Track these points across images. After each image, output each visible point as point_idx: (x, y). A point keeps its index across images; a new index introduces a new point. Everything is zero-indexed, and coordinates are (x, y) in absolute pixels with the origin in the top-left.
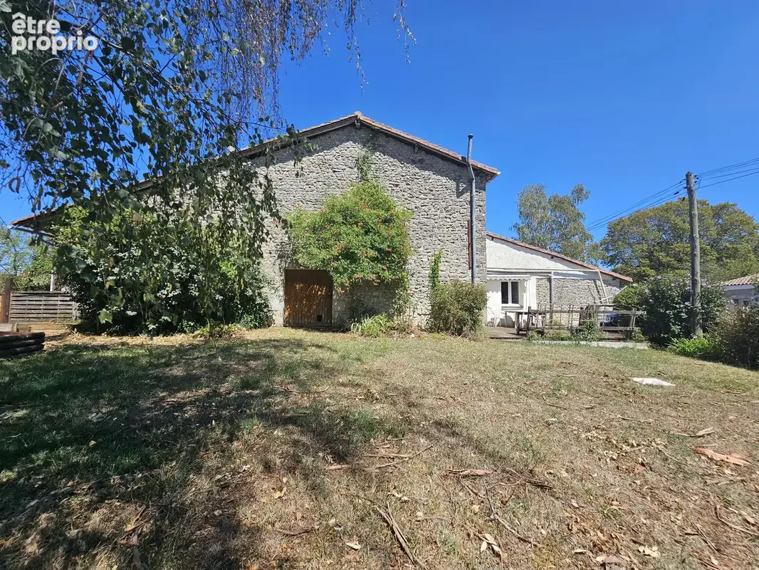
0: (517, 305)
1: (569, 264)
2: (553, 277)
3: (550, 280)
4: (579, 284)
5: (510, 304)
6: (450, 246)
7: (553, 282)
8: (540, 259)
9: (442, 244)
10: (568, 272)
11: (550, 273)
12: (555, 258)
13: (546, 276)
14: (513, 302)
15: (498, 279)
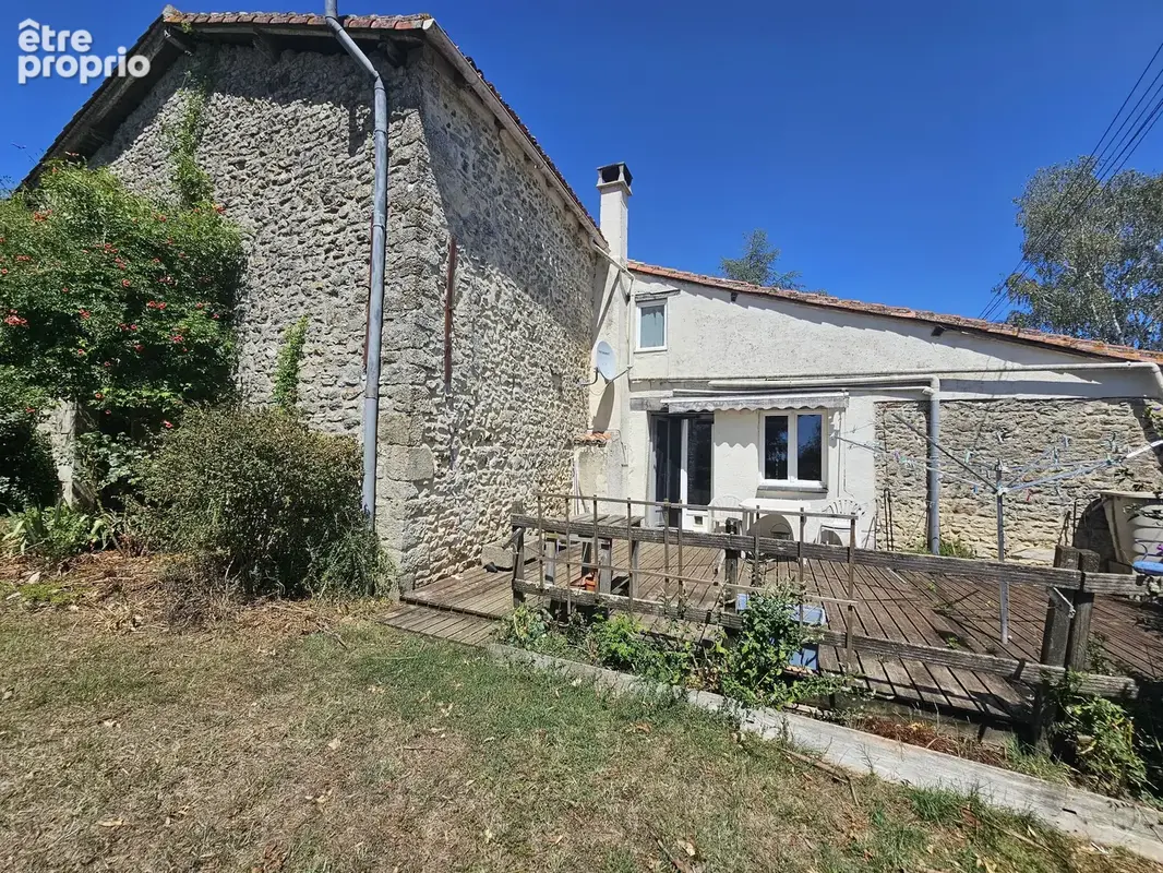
0: (815, 484)
1: (1007, 346)
2: (938, 395)
3: (926, 406)
4: (1060, 416)
5: (793, 481)
6: (327, 305)
7: (940, 414)
8: (891, 339)
9: (308, 301)
10: (1006, 377)
11: (928, 383)
12: (947, 334)
13: (915, 393)
14: (803, 474)
15: (739, 407)
